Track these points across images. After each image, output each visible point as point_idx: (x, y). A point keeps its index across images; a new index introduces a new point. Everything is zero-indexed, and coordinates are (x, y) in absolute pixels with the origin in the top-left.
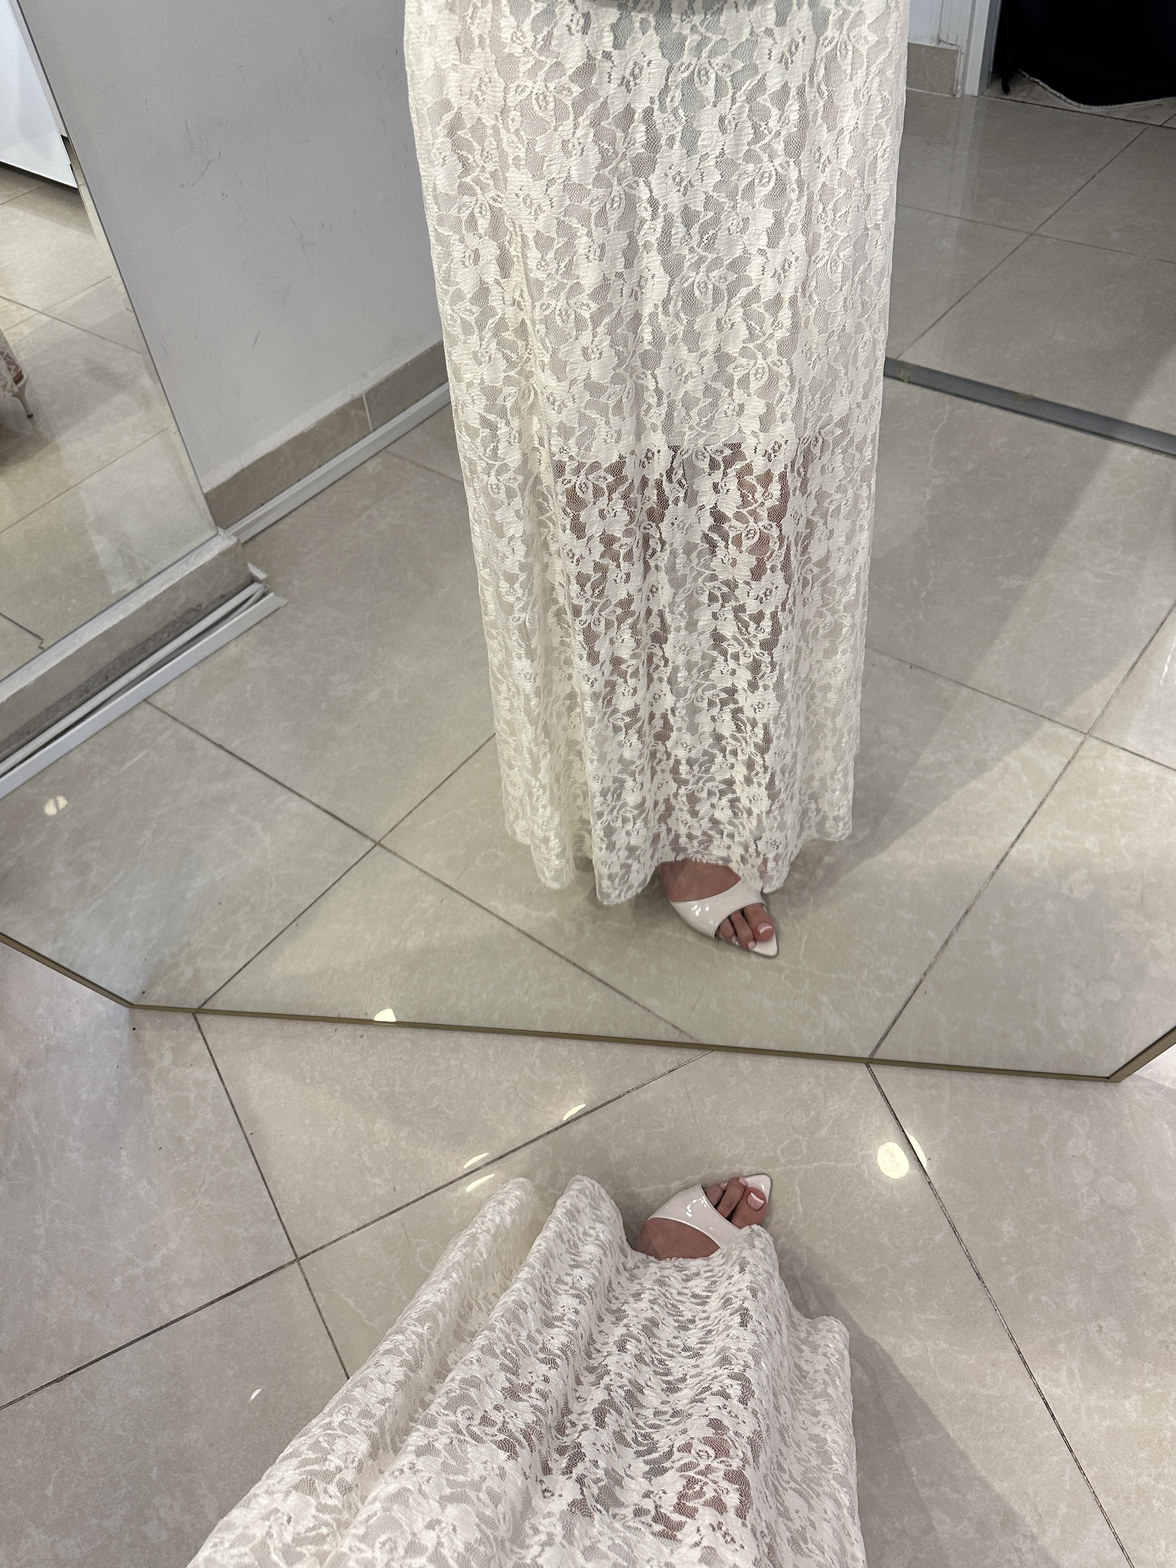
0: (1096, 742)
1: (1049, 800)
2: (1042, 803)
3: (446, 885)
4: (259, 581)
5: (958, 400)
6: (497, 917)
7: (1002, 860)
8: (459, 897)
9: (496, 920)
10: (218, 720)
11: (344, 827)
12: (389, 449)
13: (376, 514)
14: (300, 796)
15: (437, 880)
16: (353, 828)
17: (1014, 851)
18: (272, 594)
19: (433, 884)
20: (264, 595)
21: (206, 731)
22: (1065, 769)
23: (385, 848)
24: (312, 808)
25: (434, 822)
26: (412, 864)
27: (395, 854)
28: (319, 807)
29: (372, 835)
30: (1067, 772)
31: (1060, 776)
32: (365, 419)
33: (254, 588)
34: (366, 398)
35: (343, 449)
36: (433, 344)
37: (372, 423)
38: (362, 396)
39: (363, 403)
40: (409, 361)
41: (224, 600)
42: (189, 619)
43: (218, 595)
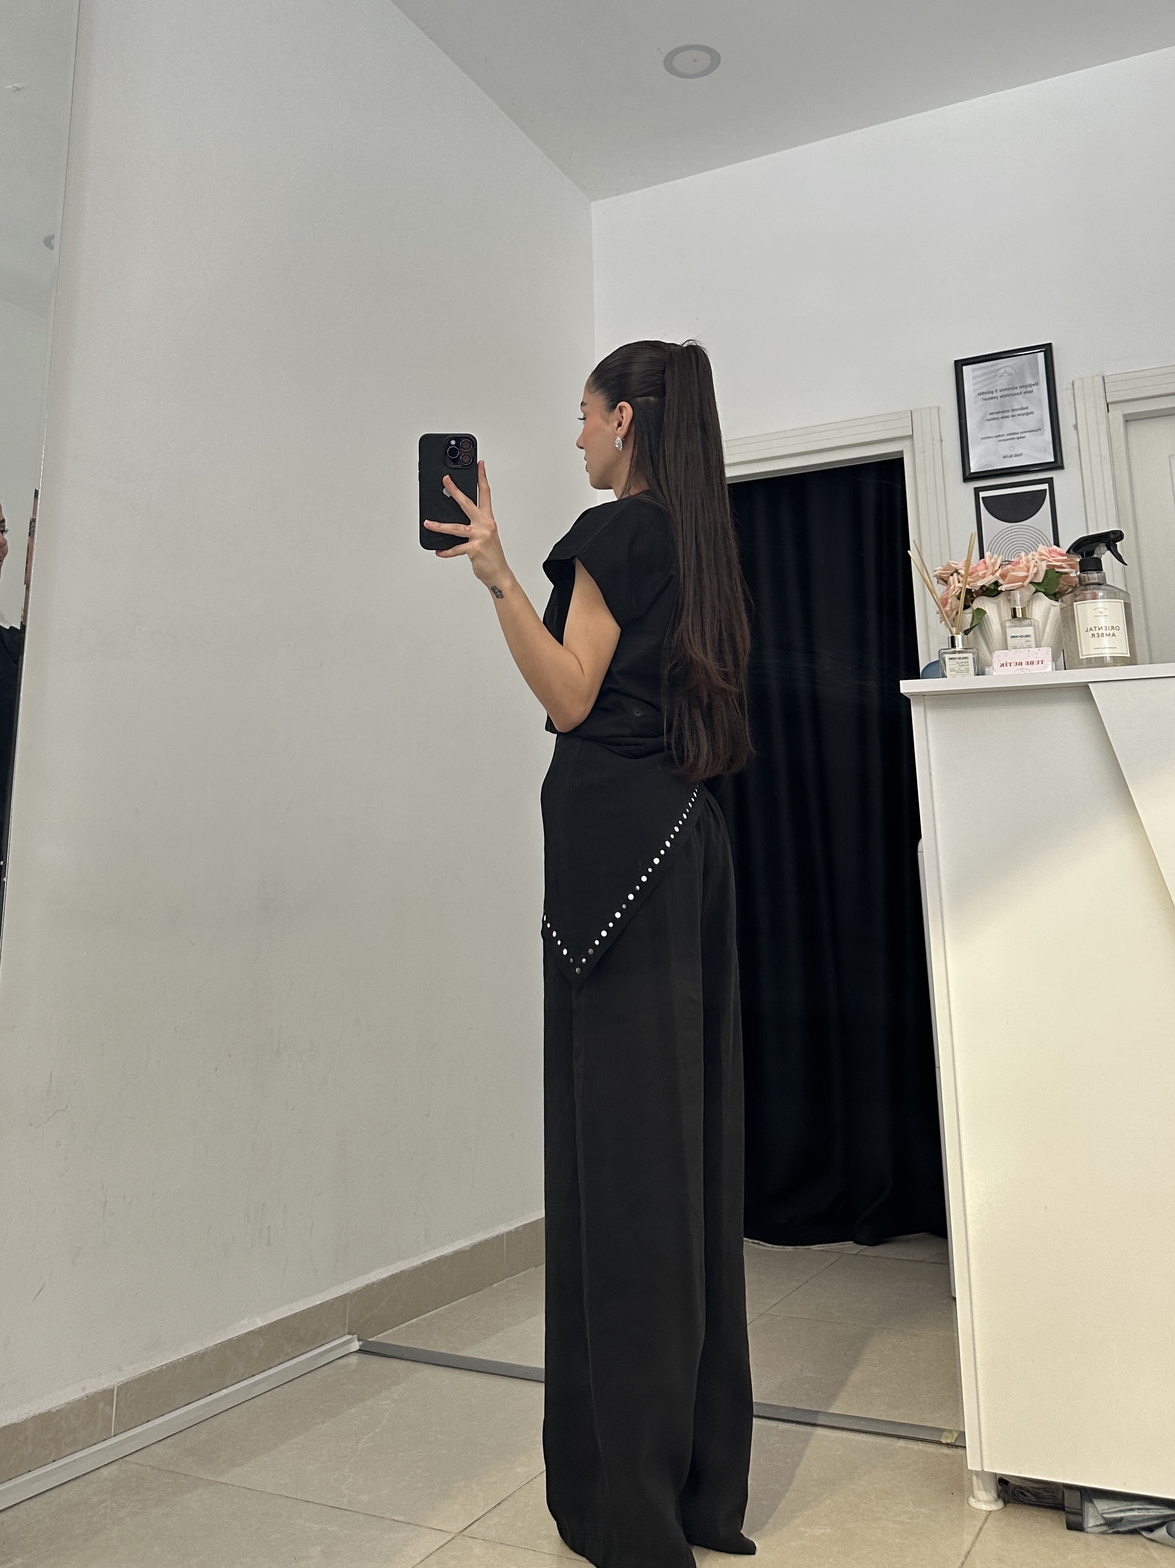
12: (129, 1458)
32: (111, 1418)
34: (117, 1392)
35: (80, 1447)
36: (190, 1353)
37: (115, 1424)
38: (114, 1389)
39: (113, 1400)
40: (165, 1365)
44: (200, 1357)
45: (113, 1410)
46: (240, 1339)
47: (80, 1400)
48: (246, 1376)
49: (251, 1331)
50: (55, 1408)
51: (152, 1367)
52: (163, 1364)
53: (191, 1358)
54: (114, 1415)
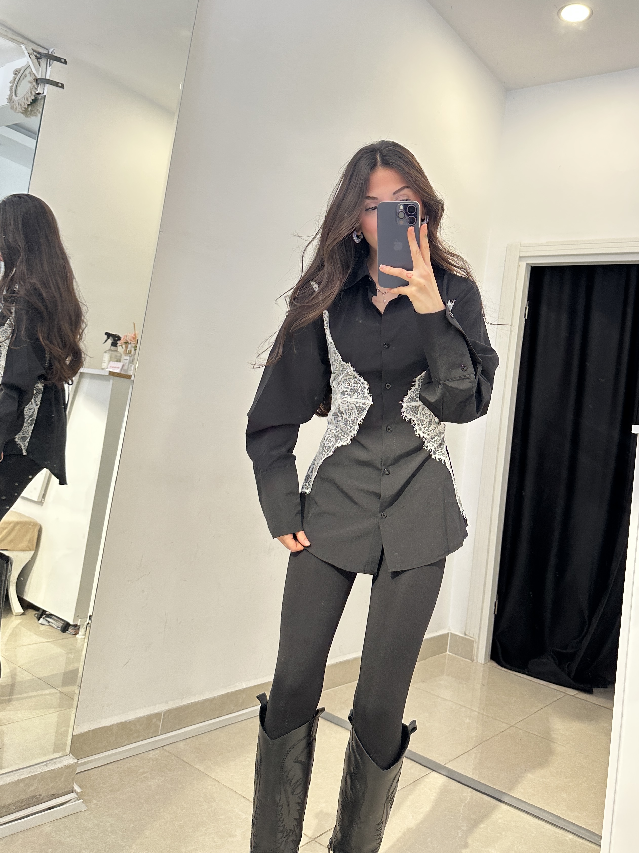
4: (76, 793)
12: (166, 747)
18: (82, 800)
20: (75, 801)
32: (159, 726)
33: (72, 796)
34: (164, 714)
35: (141, 739)
36: (205, 698)
37: (161, 731)
38: (162, 713)
39: (161, 717)
40: (192, 703)
41: (54, 797)
42: (30, 802)
43: (52, 793)
44: (211, 700)
45: (160, 723)
46: (233, 693)
47: (143, 717)
48: (234, 711)
49: (239, 690)
50: (129, 720)
51: (184, 704)
53: (205, 701)
54: (161, 726)
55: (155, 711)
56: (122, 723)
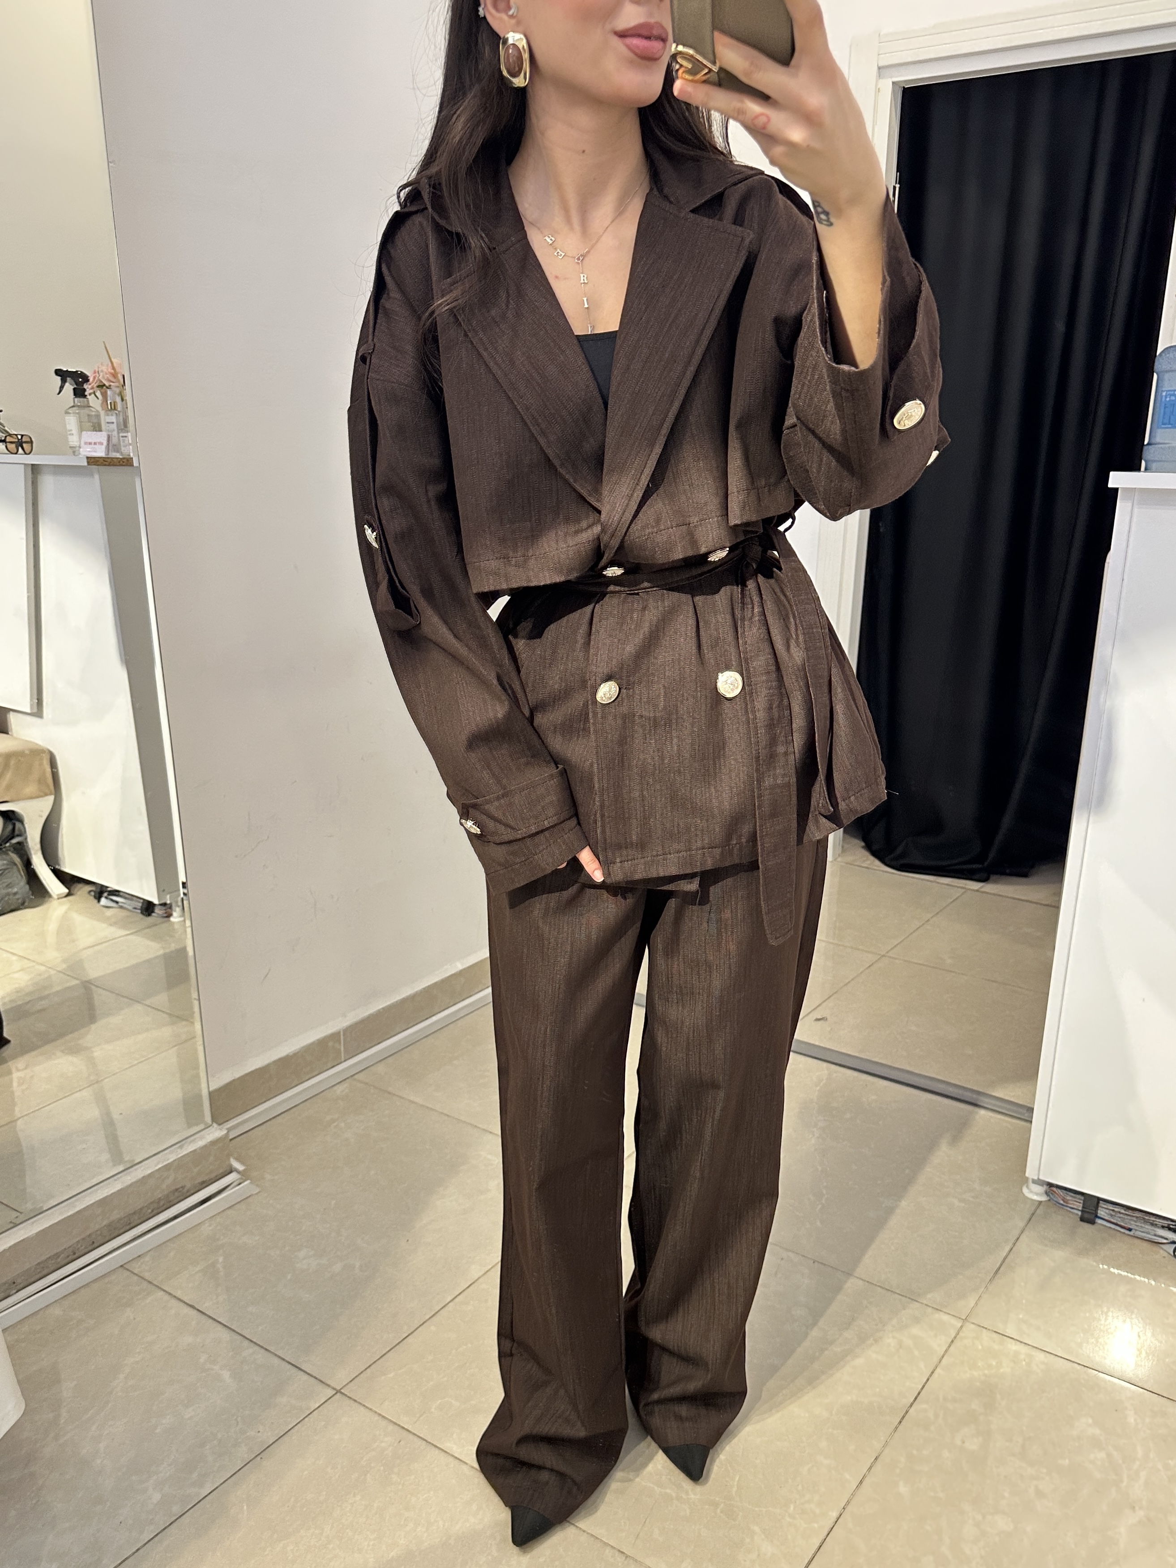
0: (973, 1326)
1: (938, 1370)
2: (933, 1373)
3: (403, 1428)
4: (238, 1172)
5: (833, 1066)
6: (453, 1456)
7: (903, 1417)
8: (416, 1439)
9: (451, 1459)
10: (191, 1285)
11: (306, 1377)
12: (356, 1077)
13: (343, 1125)
14: (266, 1350)
15: (395, 1424)
16: (316, 1378)
17: (912, 1410)
18: (248, 1182)
19: (391, 1427)
20: (240, 1184)
21: (179, 1294)
22: (950, 1346)
23: (346, 1395)
24: (276, 1361)
25: (391, 1375)
26: (371, 1409)
27: (355, 1401)
28: (284, 1360)
29: (332, 1384)
30: (952, 1348)
31: (946, 1351)
32: (340, 1050)
33: (232, 1177)
34: (344, 1033)
35: (316, 1073)
36: (404, 996)
37: (345, 1055)
38: (341, 1031)
39: (340, 1037)
40: (383, 1008)
41: (204, 1185)
42: (172, 1198)
43: (200, 1180)
44: (412, 998)
45: (341, 1045)
46: (443, 981)
47: (313, 1043)
48: (451, 1005)
49: (452, 975)
51: (371, 1012)
52: (381, 1007)
53: (404, 1001)
54: (342, 1049)
55: (330, 1031)
56: (280, 1059)
